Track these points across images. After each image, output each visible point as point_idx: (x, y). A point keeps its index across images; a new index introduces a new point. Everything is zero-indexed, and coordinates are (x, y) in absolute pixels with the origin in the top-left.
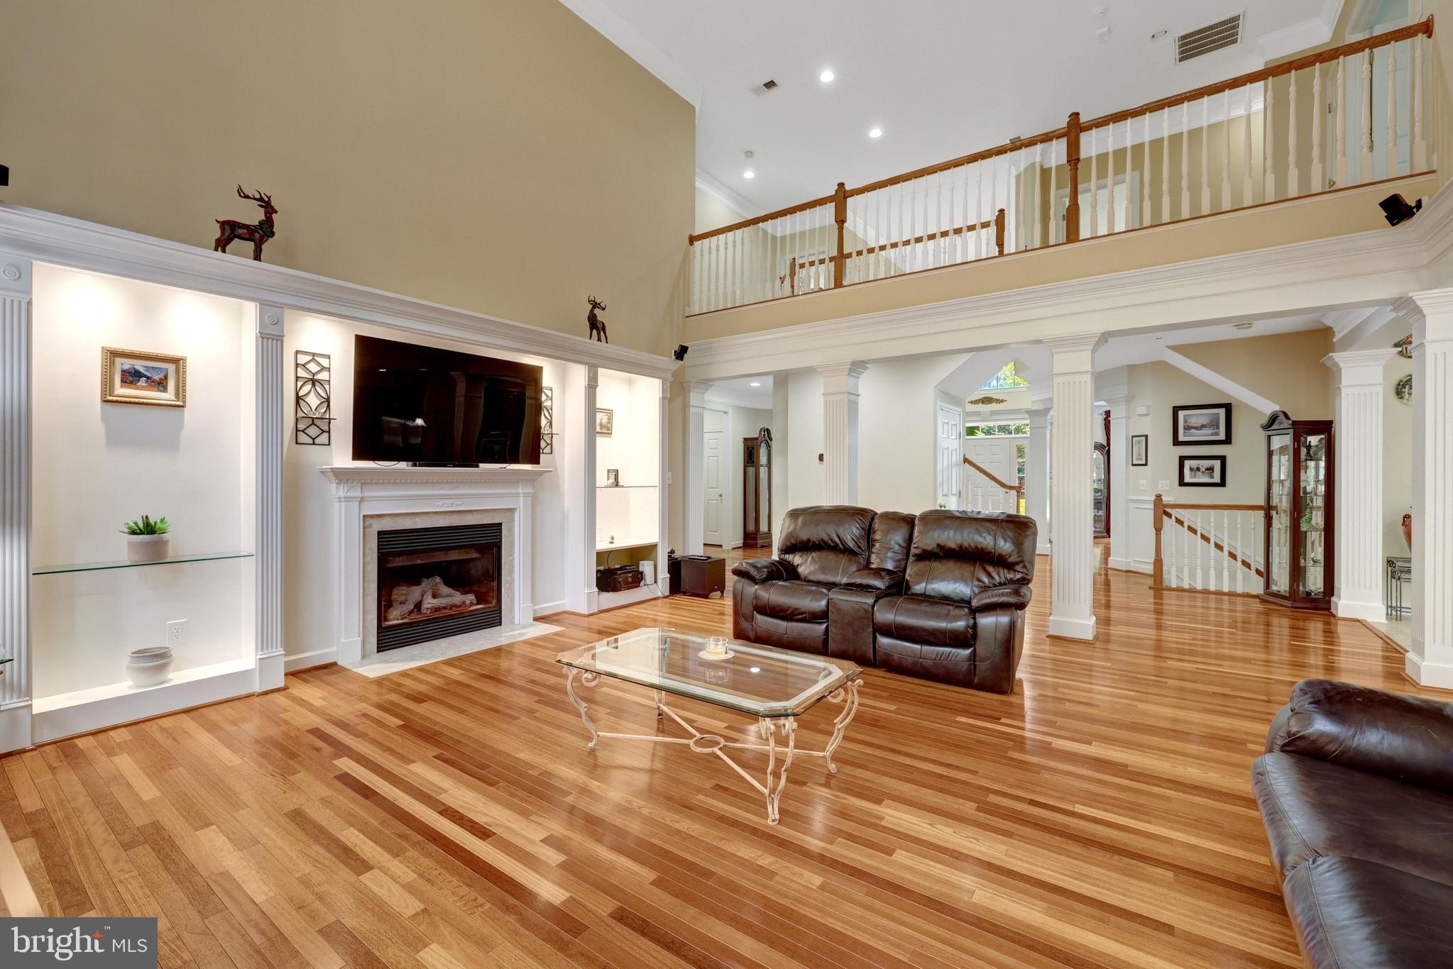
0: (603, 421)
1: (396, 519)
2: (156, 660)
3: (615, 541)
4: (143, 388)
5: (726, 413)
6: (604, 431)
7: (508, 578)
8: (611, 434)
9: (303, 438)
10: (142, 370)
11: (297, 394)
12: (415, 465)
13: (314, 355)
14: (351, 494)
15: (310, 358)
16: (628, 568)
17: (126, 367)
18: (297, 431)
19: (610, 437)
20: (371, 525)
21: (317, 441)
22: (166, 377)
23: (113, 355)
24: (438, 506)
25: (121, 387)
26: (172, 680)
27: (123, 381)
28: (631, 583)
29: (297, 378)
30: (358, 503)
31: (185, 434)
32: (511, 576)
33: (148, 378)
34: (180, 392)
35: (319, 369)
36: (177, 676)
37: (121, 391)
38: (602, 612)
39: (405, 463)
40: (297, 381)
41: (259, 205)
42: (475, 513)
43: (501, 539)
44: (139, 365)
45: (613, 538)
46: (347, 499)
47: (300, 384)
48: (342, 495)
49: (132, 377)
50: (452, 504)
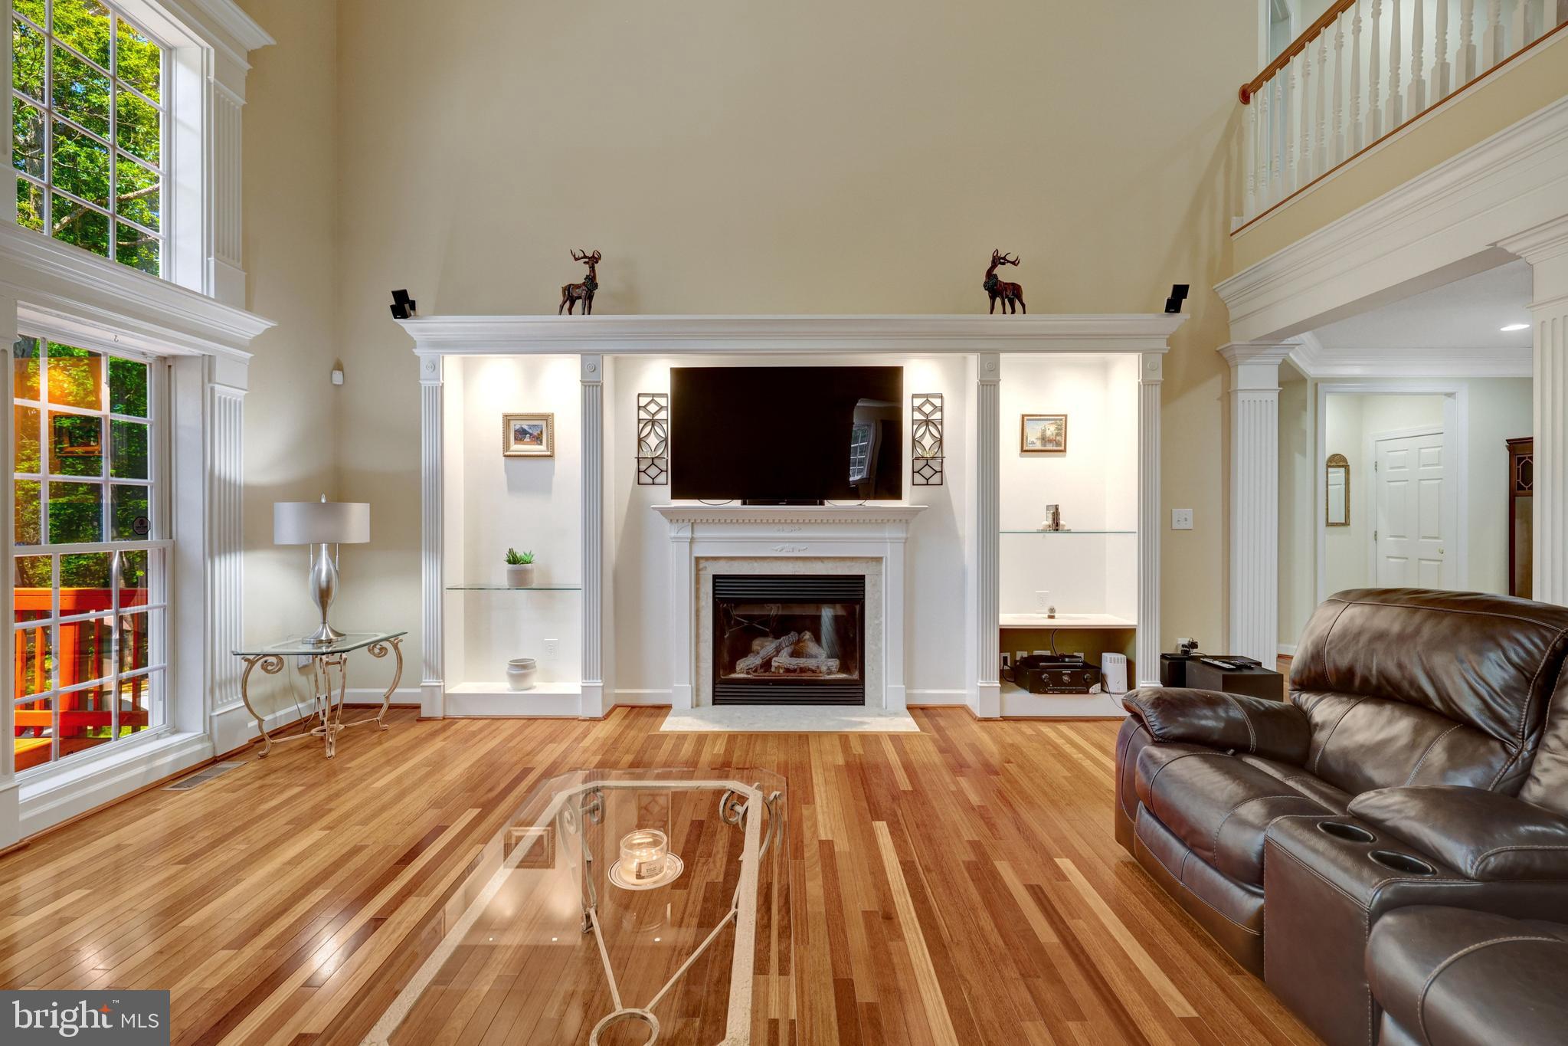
0: (1048, 433)
1: (733, 562)
2: (521, 669)
3: (1056, 615)
4: (527, 443)
5: (1450, 395)
6: (1049, 447)
7: (874, 647)
8: (1064, 451)
9: (645, 479)
10: (526, 428)
11: (639, 436)
12: (744, 503)
13: (653, 395)
14: (680, 534)
15: (651, 398)
16: (1067, 660)
17: (517, 427)
18: (639, 471)
19: (1065, 456)
20: (706, 567)
21: (657, 481)
22: (541, 432)
23: (508, 419)
24: (777, 550)
25: (515, 443)
26: (535, 687)
27: (516, 439)
28: (1069, 684)
29: (639, 420)
30: (688, 544)
31: (556, 479)
32: (876, 645)
33: (531, 434)
34: (551, 445)
35: (658, 408)
36: (540, 686)
37: (517, 448)
38: (1005, 719)
39: (739, 501)
40: (639, 423)
41: (584, 263)
42: (826, 562)
43: (864, 595)
44: (525, 425)
45: (1052, 610)
46: (676, 539)
47: (641, 425)
48: (673, 534)
49: (521, 435)
50: (793, 549)
